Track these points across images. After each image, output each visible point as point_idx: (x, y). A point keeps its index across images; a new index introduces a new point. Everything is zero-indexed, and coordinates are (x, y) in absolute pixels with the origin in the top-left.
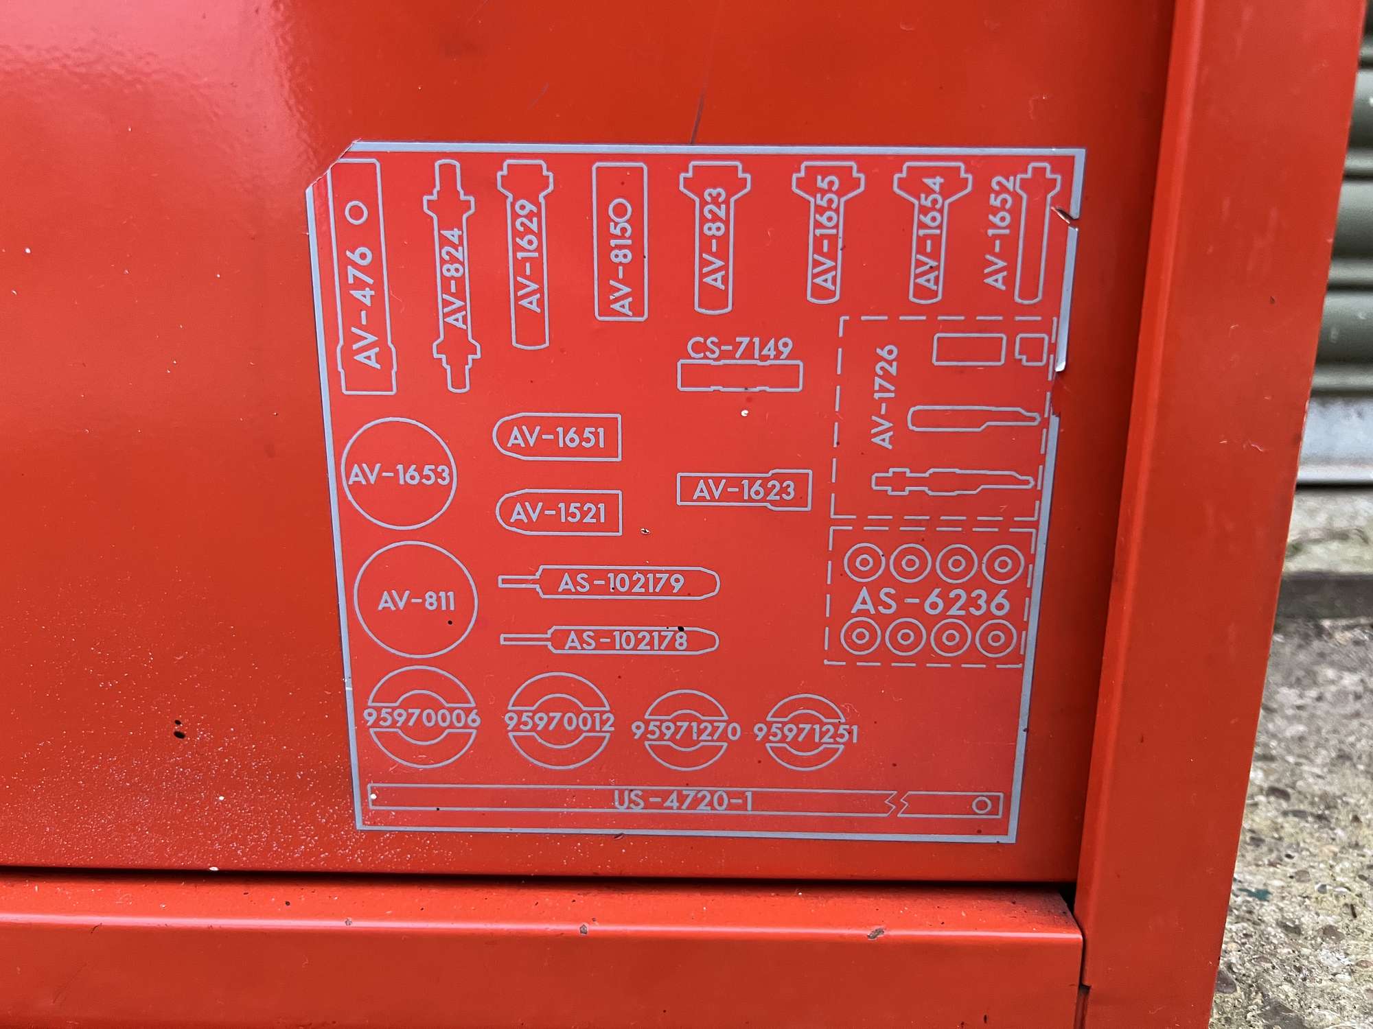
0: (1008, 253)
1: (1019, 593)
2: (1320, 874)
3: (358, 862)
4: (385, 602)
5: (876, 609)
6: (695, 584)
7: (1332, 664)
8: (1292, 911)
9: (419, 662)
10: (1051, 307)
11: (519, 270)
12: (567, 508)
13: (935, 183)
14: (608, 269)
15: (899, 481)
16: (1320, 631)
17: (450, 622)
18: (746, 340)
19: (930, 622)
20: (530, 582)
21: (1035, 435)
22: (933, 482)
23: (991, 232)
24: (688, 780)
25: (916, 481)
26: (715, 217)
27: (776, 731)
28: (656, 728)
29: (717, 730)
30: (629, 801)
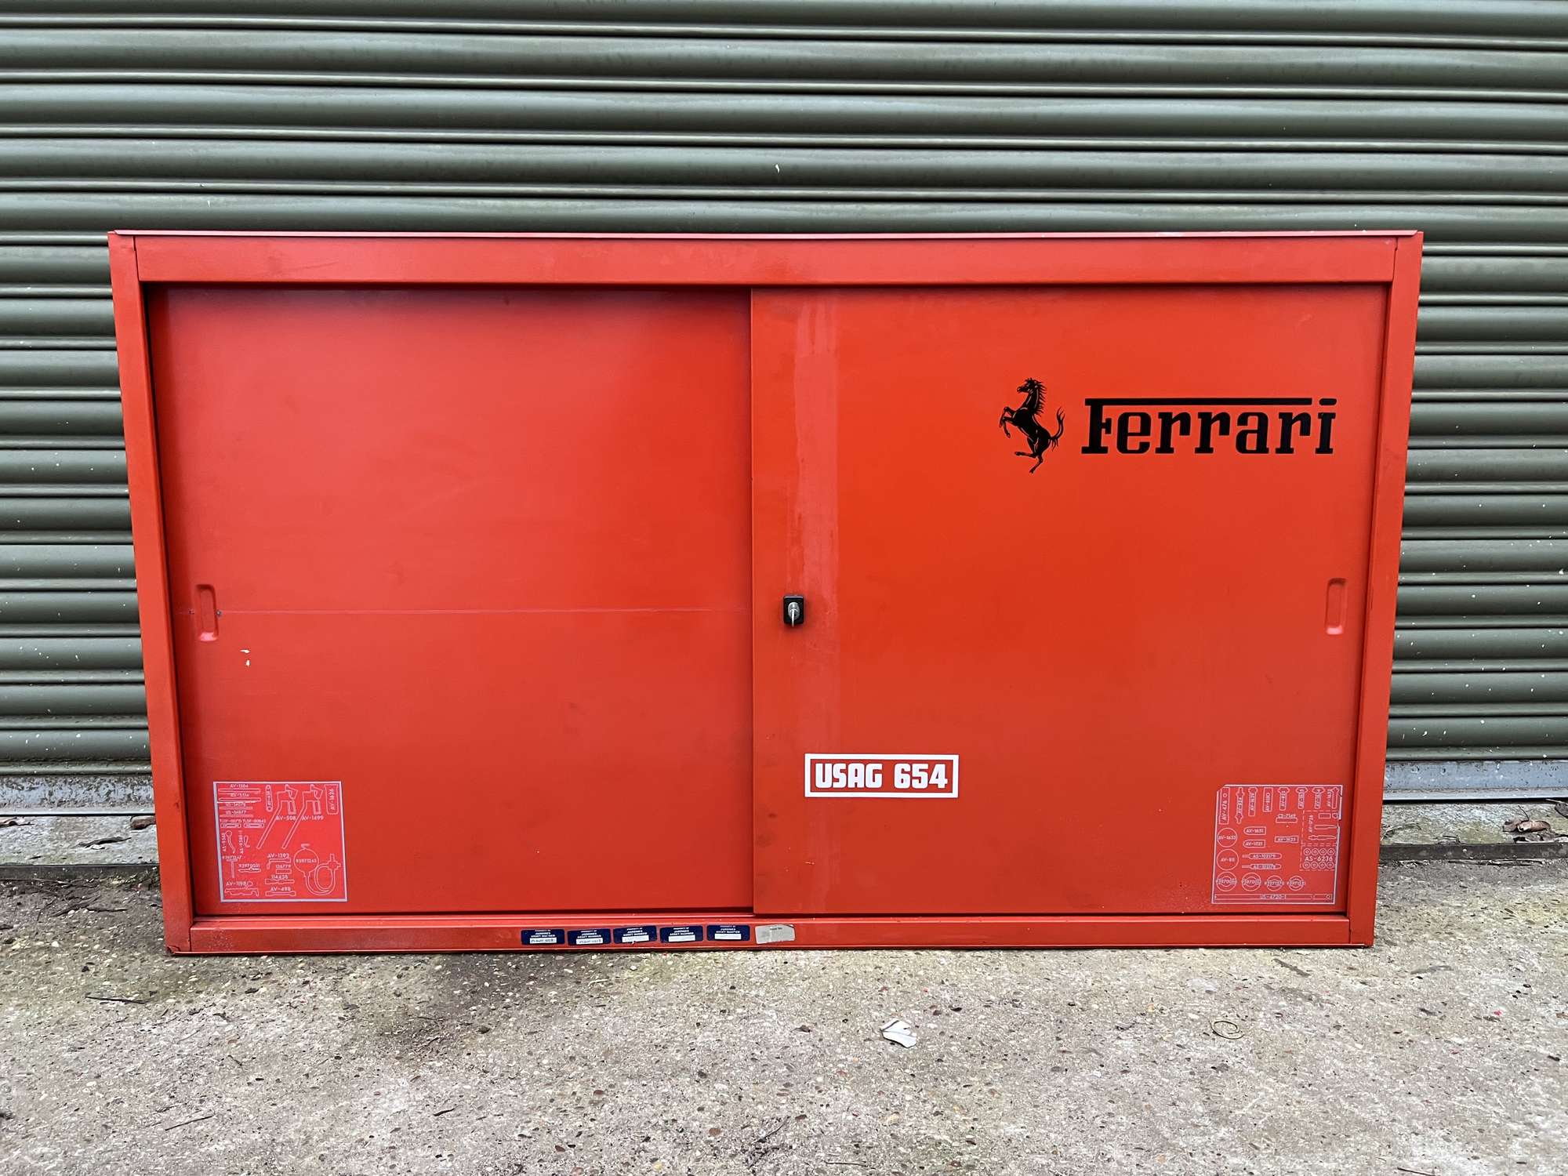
0: (1331, 801)
1: (1334, 857)
3: (1211, 910)
4: (1222, 860)
5: (1309, 860)
6: (1278, 856)
9: (1227, 871)
10: (1338, 809)
11: (1251, 804)
12: (1255, 843)
13: (1319, 790)
14: (1265, 803)
15: (1313, 838)
17: (1233, 863)
18: (1288, 814)
19: (1319, 862)
20: (1248, 856)
21: (1336, 830)
22: (1319, 838)
23: (1328, 798)
24: (1275, 893)
25: (1317, 838)
26: (1283, 796)
27: (1291, 883)
28: (1269, 883)
29: (1280, 883)
30: (1263, 897)
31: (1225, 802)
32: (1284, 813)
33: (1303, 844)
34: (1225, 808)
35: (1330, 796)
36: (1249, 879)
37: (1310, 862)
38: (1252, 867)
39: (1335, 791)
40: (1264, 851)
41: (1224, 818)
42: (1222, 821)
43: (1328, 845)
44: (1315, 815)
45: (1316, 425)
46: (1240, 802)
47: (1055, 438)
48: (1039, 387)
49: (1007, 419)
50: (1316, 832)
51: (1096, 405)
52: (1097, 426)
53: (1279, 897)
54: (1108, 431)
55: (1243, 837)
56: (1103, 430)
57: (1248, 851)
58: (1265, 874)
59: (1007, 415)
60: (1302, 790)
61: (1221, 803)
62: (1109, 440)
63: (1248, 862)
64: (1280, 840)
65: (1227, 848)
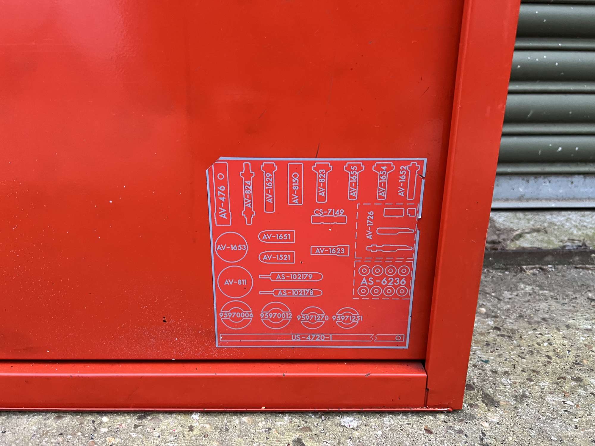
0: (405, 187)
1: (408, 279)
2: (506, 355)
3: (216, 356)
4: (226, 283)
5: (368, 284)
6: (315, 277)
7: (523, 283)
8: (495, 366)
9: (236, 299)
10: (417, 201)
11: (267, 192)
12: (279, 256)
13: (384, 168)
14: (292, 192)
15: (374, 248)
16: (522, 270)
17: (245, 288)
18: (330, 210)
19: (383, 287)
20: (268, 277)
21: (413, 235)
22: (384, 248)
23: (400, 181)
24: (313, 331)
25: (379, 248)
26: (322, 177)
27: (339, 318)
28: (304, 317)
29: (322, 318)
30: (296, 338)
31: (222, 188)
32: (325, 207)
33: (357, 259)
34: (223, 199)
35: (403, 178)
36: (272, 312)
37: (370, 287)
38: (276, 293)
39: (413, 168)
41: (224, 216)
42: (221, 221)
43: (399, 260)
44: (378, 211)
46: (248, 188)
50: (378, 239)
53: (320, 337)
55: (257, 247)
57: (267, 269)
58: (297, 305)
60: (354, 167)
61: (216, 189)
63: (268, 285)
64: (319, 251)
65: (233, 264)
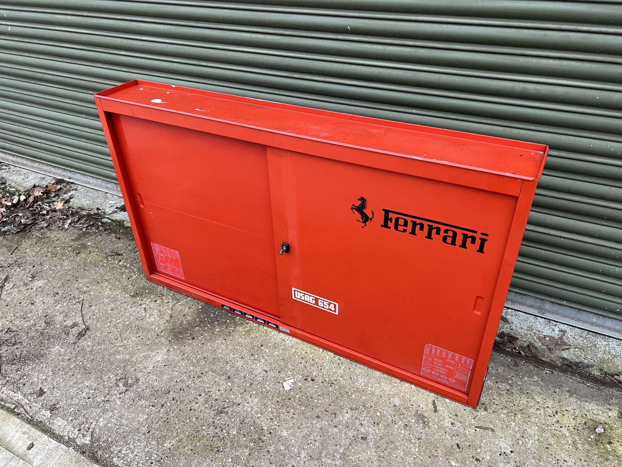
1: (467, 379)
3: (420, 375)
4: (425, 364)
6: (446, 370)
7: (538, 375)
9: (427, 367)
10: (470, 366)
12: (438, 364)
13: (464, 358)
19: (461, 378)
21: (469, 371)
24: (443, 380)
25: (461, 371)
26: (450, 355)
27: (450, 379)
28: (442, 376)
30: (439, 379)
32: (450, 360)
33: (456, 371)
35: (468, 361)
36: (435, 372)
37: (458, 377)
38: (436, 370)
39: (470, 360)
40: (442, 367)
42: (426, 353)
43: (465, 374)
44: (462, 365)
45: (478, 242)
46: (434, 351)
47: (371, 219)
48: (365, 200)
49: (353, 208)
50: (460, 369)
51: (387, 212)
52: (387, 219)
54: (391, 222)
55: (433, 361)
56: (389, 221)
57: (435, 365)
58: (441, 374)
59: (353, 207)
60: (457, 356)
61: (427, 349)
62: (391, 225)
64: (447, 366)
65: (428, 361)
